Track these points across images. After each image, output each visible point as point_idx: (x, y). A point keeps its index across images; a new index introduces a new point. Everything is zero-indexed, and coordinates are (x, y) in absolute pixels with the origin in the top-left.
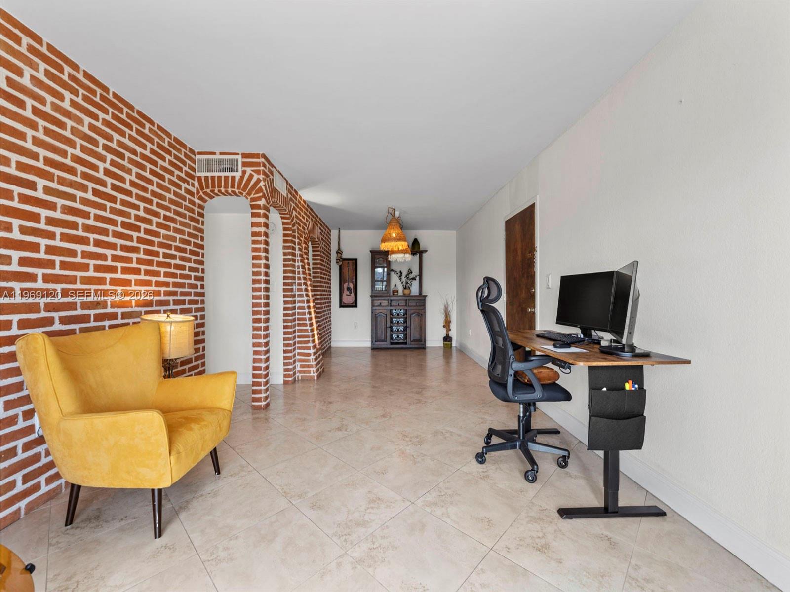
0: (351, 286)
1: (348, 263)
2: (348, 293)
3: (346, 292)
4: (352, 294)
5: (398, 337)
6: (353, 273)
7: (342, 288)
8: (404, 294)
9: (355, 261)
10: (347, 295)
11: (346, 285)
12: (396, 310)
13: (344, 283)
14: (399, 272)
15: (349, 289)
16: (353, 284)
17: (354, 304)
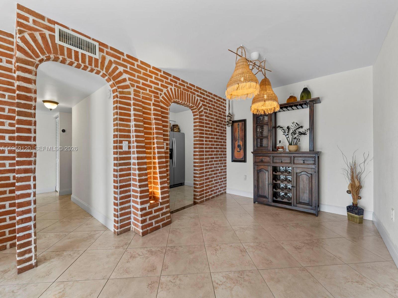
0: (241, 143)
1: (239, 124)
2: (239, 150)
3: (237, 149)
4: (242, 151)
5: (286, 194)
6: (242, 133)
7: (234, 146)
8: (290, 151)
9: (244, 122)
10: (238, 151)
11: (237, 144)
12: (283, 167)
13: (235, 141)
14: (285, 128)
15: (239, 146)
16: (243, 142)
17: (244, 159)
